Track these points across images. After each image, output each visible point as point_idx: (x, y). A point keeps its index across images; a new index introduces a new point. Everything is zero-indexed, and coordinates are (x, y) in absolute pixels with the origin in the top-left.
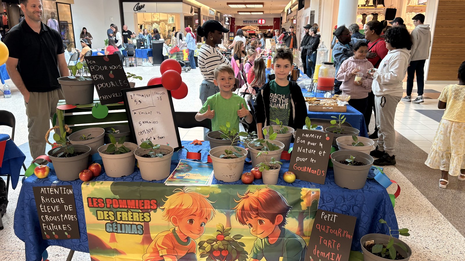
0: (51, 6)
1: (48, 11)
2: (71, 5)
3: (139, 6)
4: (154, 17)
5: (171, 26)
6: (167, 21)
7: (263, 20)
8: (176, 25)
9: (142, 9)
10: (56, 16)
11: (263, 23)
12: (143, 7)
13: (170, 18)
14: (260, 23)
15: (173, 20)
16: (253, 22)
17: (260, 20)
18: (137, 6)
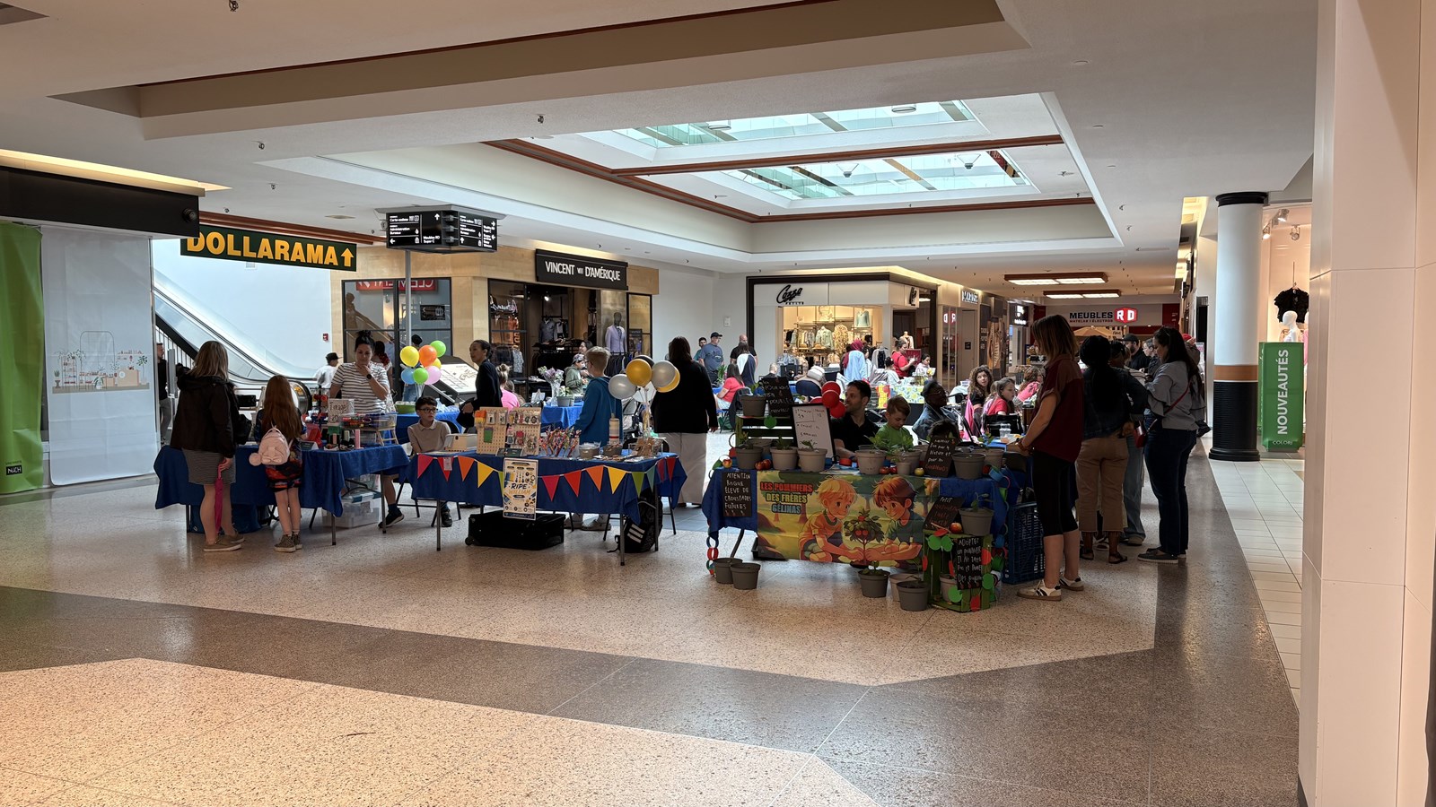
0: (614, 300)
1: (608, 310)
2: (653, 296)
3: (789, 291)
4: (821, 313)
5: (861, 334)
6: (853, 321)
7: (1130, 312)
8: (874, 331)
9: (797, 299)
10: (624, 320)
11: (1129, 319)
12: (798, 293)
13: (859, 316)
14: (1122, 319)
15: (866, 318)
16: (1100, 315)
17: (1122, 312)
18: (784, 291)
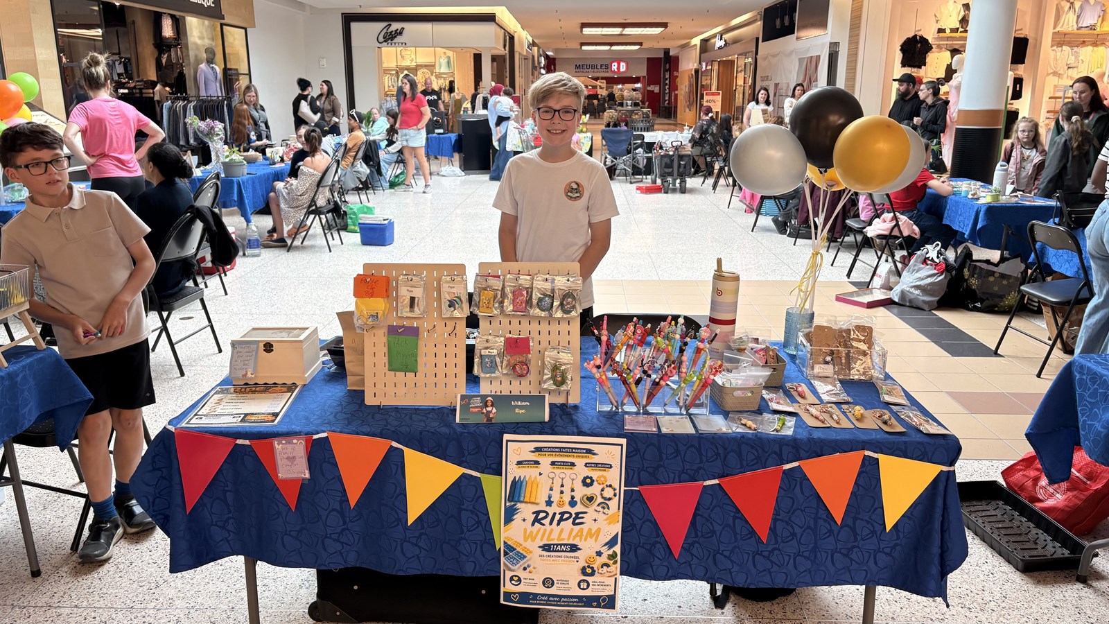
0: (201, 33)
1: (196, 44)
2: (248, 29)
3: (390, 30)
4: (403, 57)
5: (445, 79)
6: (434, 66)
7: (622, 64)
9: (398, 39)
11: (622, 70)
12: (399, 33)
13: (441, 60)
14: (616, 70)
15: (449, 63)
16: (599, 67)
17: (616, 64)
18: (385, 31)
